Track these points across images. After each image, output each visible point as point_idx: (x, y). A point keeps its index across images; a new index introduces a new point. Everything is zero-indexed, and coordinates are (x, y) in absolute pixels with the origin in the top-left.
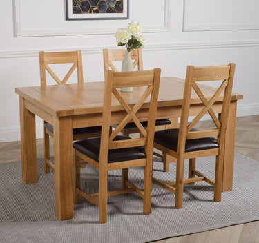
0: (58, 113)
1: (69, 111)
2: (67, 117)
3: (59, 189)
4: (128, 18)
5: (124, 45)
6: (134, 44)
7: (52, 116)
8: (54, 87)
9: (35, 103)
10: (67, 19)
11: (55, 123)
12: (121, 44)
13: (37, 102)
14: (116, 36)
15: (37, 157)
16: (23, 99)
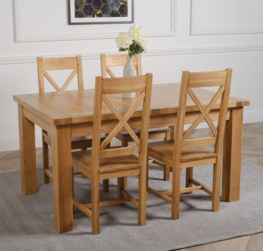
0: (56, 121)
1: (67, 119)
2: (66, 126)
3: (58, 201)
4: (132, 22)
5: (125, 50)
6: (135, 49)
7: (49, 124)
8: (53, 94)
9: (33, 111)
10: (70, 23)
11: (53, 131)
12: (122, 50)
13: (36, 110)
14: (117, 41)
15: (37, 167)
16: (21, 107)
